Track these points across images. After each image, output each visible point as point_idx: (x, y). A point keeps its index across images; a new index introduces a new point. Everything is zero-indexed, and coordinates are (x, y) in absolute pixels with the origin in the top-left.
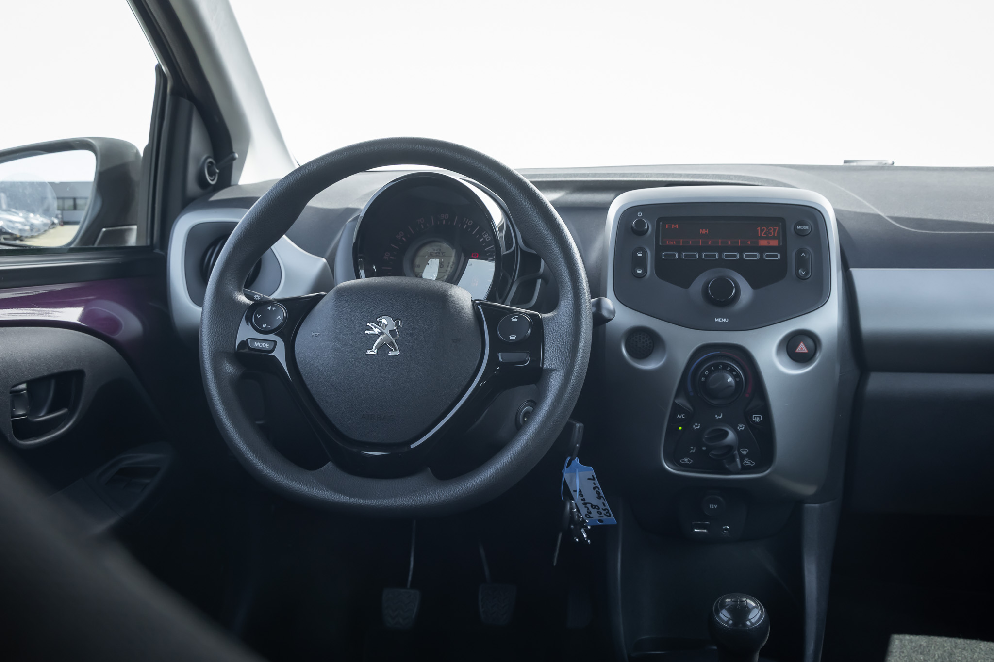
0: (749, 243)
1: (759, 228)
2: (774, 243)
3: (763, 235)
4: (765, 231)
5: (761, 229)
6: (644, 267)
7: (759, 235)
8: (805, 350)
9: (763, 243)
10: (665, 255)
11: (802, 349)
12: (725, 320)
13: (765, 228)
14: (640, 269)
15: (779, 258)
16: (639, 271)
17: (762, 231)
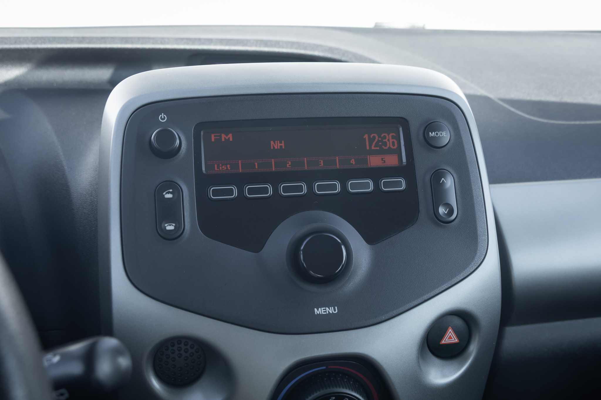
0: (353, 161)
1: (366, 136)
2: (391, 161)
3: (373, 148)
4: (376, 140)
5: (369, 137)
6: (176, 218)
7: (368, 148)
8: (455, 340)
9: (375, 161)
10: (215, 193)
11: (450, 338)
12: (331, 310)
13: (376, 135)
14: (170, 222)
15: (403, 187)
16: (170, 227)
17: (371, 140)
